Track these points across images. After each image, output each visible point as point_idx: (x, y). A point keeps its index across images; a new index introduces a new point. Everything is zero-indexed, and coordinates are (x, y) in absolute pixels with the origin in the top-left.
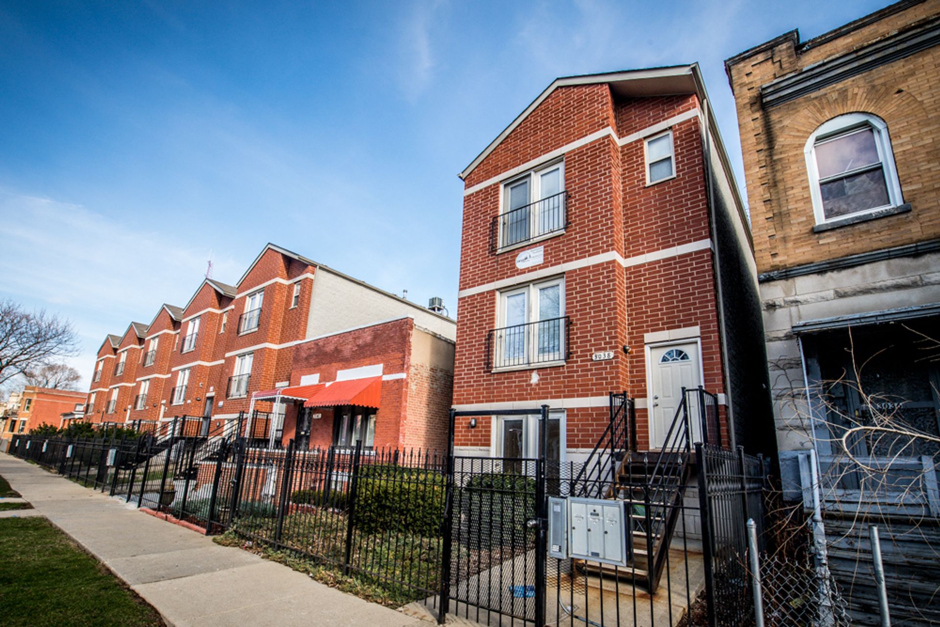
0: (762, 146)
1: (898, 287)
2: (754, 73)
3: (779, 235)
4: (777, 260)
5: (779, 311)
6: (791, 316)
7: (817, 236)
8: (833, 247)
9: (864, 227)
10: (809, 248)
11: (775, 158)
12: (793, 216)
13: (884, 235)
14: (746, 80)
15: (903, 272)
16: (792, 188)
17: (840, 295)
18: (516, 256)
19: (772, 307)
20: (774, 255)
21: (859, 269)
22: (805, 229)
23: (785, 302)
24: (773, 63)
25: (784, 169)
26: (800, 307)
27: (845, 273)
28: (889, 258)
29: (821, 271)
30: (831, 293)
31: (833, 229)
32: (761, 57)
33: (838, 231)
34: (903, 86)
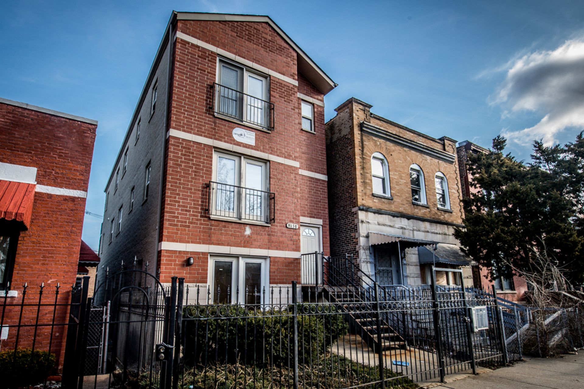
0: (360, 148)
1: (390, 226)
2: (359, 112)
3: (364, 192)
4: (364, 202)
5: (364, 224)
6: (367, 228)
7: (373, 197)
8: (377, 204)
9: (383, 200)
10: (371, 201)
11: (364, 156)
12: (368, 185)
13: (387, 206)
14: (356, 112)
15: (391, 221)
16: (368, 173)
17: (379, 224)
18: (234, 128)
19: (362, 222)
20: (363, 199)
21: (382, 216)
22: (371, 193)
23: (366, 221)
24: (364, 113)
25: (366, 163)
26: (370, 225)
27: (380, 216)
28: (389, 215)
29: (375, 213)
30: (376, 222)
31: (377, 197)
32: (361, 107)
33: (378, 198)
34: (392, 154)
